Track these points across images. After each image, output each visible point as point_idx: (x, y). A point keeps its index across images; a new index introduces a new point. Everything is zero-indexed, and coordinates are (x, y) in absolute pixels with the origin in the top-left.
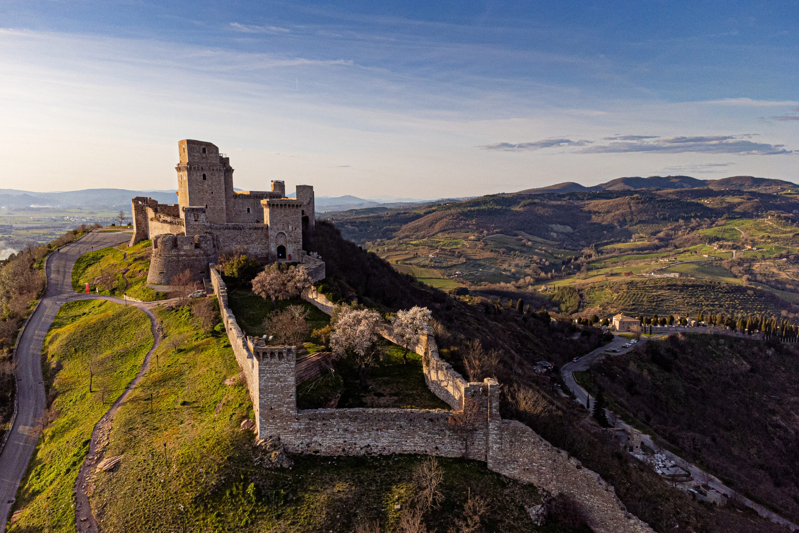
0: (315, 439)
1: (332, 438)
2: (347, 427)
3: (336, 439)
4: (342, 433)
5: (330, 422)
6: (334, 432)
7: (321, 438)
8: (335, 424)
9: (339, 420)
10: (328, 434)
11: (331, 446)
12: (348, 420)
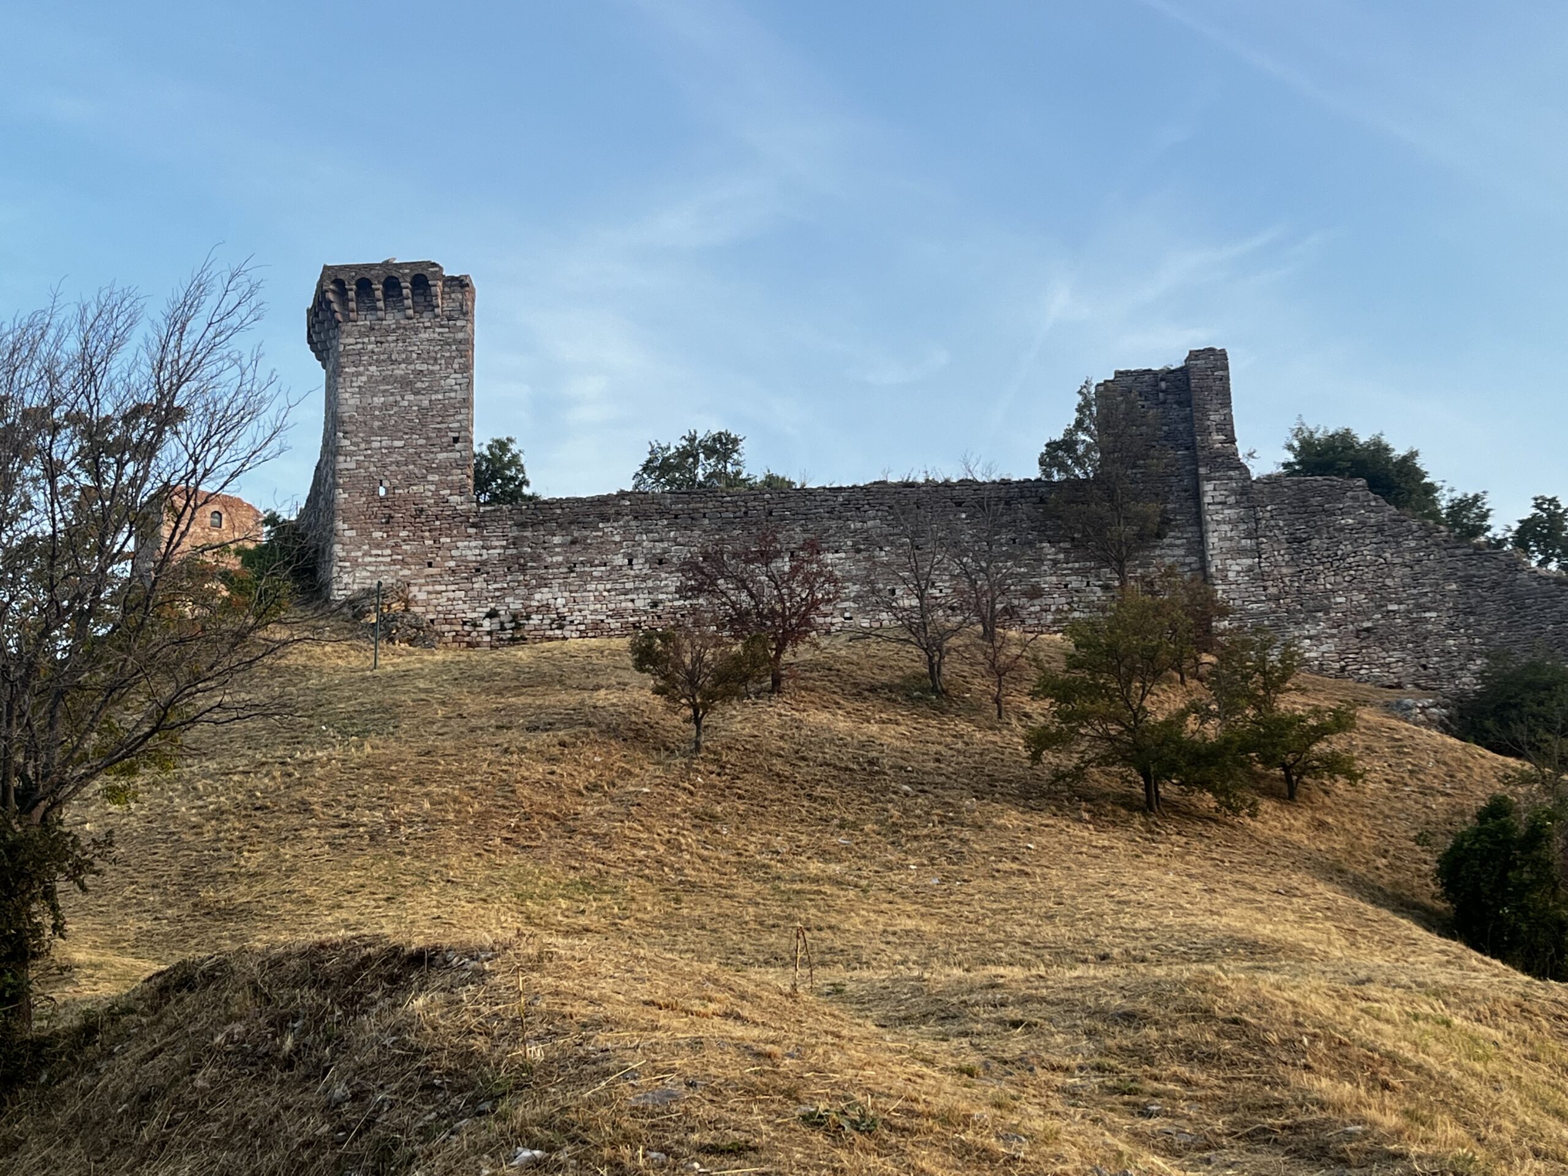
0: (541, 596)
1: (605, 594)
2: (663, 548)
3: (622, 597)
4: (644, 571)
5: (600, 534)
6: (613, 568)
7: (566, 594)
8: (617, 538)
9: (633, 523)
10: (593, 578)
11: (602, 621)
12: (666, 522)
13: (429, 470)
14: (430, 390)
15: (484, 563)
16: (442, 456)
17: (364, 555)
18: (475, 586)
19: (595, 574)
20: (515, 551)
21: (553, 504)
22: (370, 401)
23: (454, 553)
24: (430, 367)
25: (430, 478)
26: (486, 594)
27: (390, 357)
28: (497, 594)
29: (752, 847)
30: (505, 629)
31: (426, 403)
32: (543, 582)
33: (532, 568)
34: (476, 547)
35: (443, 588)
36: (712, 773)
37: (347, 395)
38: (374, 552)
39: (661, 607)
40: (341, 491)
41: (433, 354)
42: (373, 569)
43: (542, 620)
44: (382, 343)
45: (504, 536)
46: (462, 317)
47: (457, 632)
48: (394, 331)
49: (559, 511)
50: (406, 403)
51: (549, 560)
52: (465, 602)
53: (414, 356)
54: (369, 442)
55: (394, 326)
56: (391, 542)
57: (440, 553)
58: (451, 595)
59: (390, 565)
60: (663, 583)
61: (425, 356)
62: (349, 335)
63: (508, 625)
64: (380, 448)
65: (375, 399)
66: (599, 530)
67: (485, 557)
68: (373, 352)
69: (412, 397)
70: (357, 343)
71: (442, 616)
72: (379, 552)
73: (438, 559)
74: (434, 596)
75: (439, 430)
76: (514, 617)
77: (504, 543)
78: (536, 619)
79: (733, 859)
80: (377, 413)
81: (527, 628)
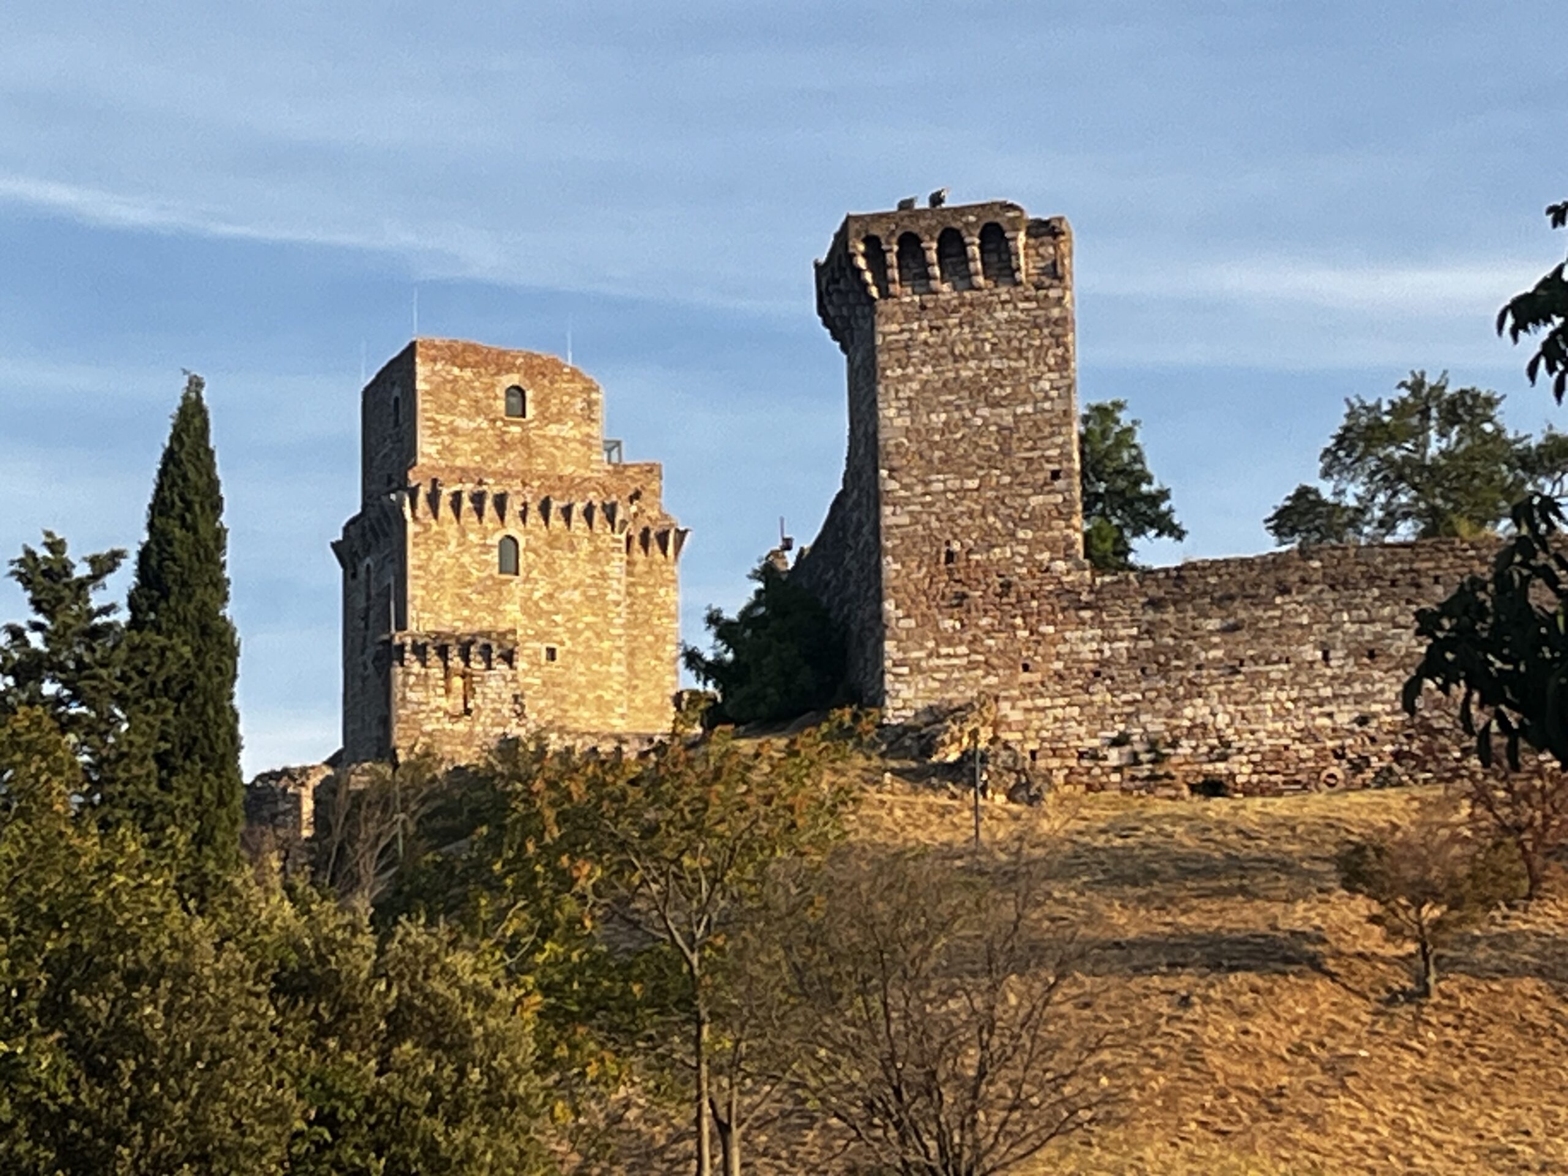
1: (1290, 705)
2: (1375, 634)
3: (1315, 710)
4: (1347, 669)
5: (1277, 613)
6: (1298, 666)
7: (1231, 708)
8: (1305, 620)
9: (1328, 596)
10: (1270, 682)
11: (1286, 748)
12: (1376, 592)
13: (1020, 523)
14: (1012, 400)
15: (1104, 663)
16: (1035, 501)
17: (930, 656)
18: (1095, 698)
19: (1273, 675)
20: (1149, 644)
21: (1204, 569)
22: (925, 420)
23: (1064, 649)
24: (1013, 364)
25: (1021, 534)
26: (1111, 710)
27: (952, 352)
28: (1129, 709)
29: (1496, 1128)
30: (1140, 763)
31: (1009, 421)
32: (1195, 689)
33: (1178, 668)
34: (1092, 639)
35: (1047, 702)
36: (1447, 1025)
37: (892, 412)
38: (944, 650)
39: (1374, 723)
40: (890, 559)
41: (1015, 343)
42: (942, 676)
43: (1195, 748)
44: (939, 329)
45: (1135, 622)
46: (1056, 282)
47: (1071, 769)
48: (955, 310)
49: (1213, 580)
50: (979, 422)
51: (1203, 655)
52: (1080, 724)
53: (988, 347)
54: (927, 484)
55: (955, 302)
56: (968, 637)
57: (1041, 650)
58: (1059, 712)
59: (967, 670)
60: (1378, 686)
61: (1004, 346)
62: (890, 319)
63: (1144, 757)
64: (944, 492)
65: (933, 417)
66: (1276, 607)
67: (1107, 653)
68: (926, 343)
69: (985, 412)
70: (902, 331)
71: (1046, 745)
72: (951, 651)
73: (1038, 658)
74: (1034, 714)
75: (1030, 460)
76: (1153, 746)
77: (1134, 631)
78: (1186, 747)
79: (1471, 1143)
80: (937, 438)
81: (1174, 760)
